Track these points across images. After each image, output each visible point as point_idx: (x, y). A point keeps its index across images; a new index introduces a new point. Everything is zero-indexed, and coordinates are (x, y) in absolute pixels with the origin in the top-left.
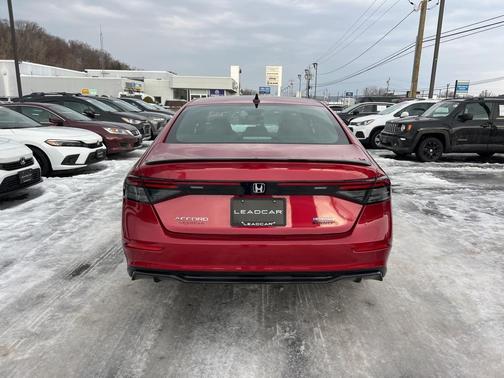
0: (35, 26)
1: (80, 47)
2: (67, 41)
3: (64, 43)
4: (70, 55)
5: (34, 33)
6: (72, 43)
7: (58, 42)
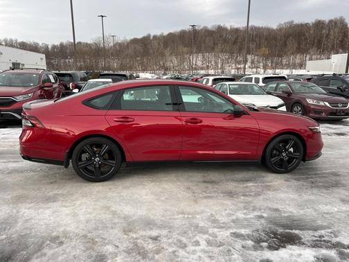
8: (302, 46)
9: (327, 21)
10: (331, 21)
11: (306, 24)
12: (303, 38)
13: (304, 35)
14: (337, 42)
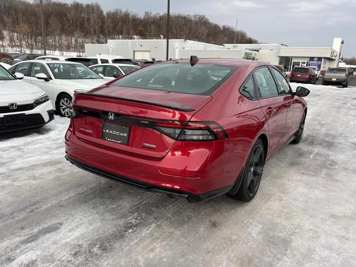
0: (203, 17)
1: (228, 29)
2: (221, 26)
3: (219, 27)
4: (221, 35)
5: (203, 22)
6: (224, 27)
7: (216, 27)
8: (66, 27)
9: (84, 5)
10: (88, 6)
11: (64, 4)
12: (65, 19)
13: (66, 16)
14: (97, 27)
